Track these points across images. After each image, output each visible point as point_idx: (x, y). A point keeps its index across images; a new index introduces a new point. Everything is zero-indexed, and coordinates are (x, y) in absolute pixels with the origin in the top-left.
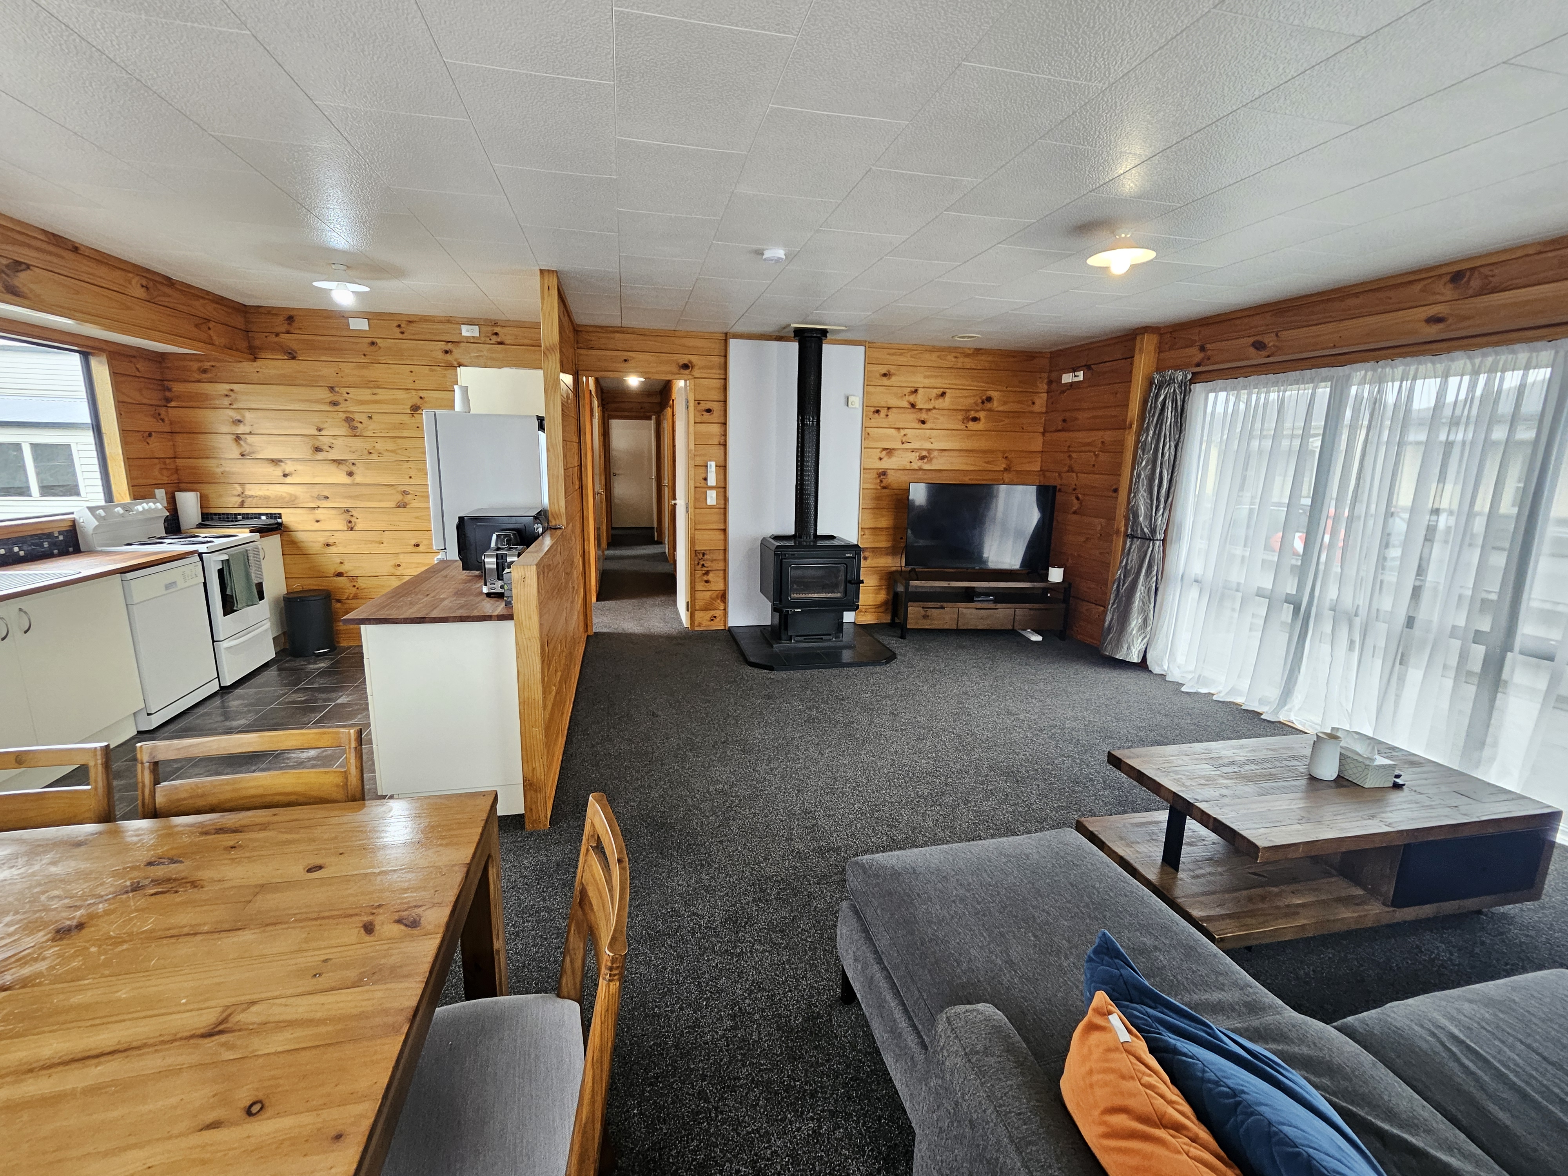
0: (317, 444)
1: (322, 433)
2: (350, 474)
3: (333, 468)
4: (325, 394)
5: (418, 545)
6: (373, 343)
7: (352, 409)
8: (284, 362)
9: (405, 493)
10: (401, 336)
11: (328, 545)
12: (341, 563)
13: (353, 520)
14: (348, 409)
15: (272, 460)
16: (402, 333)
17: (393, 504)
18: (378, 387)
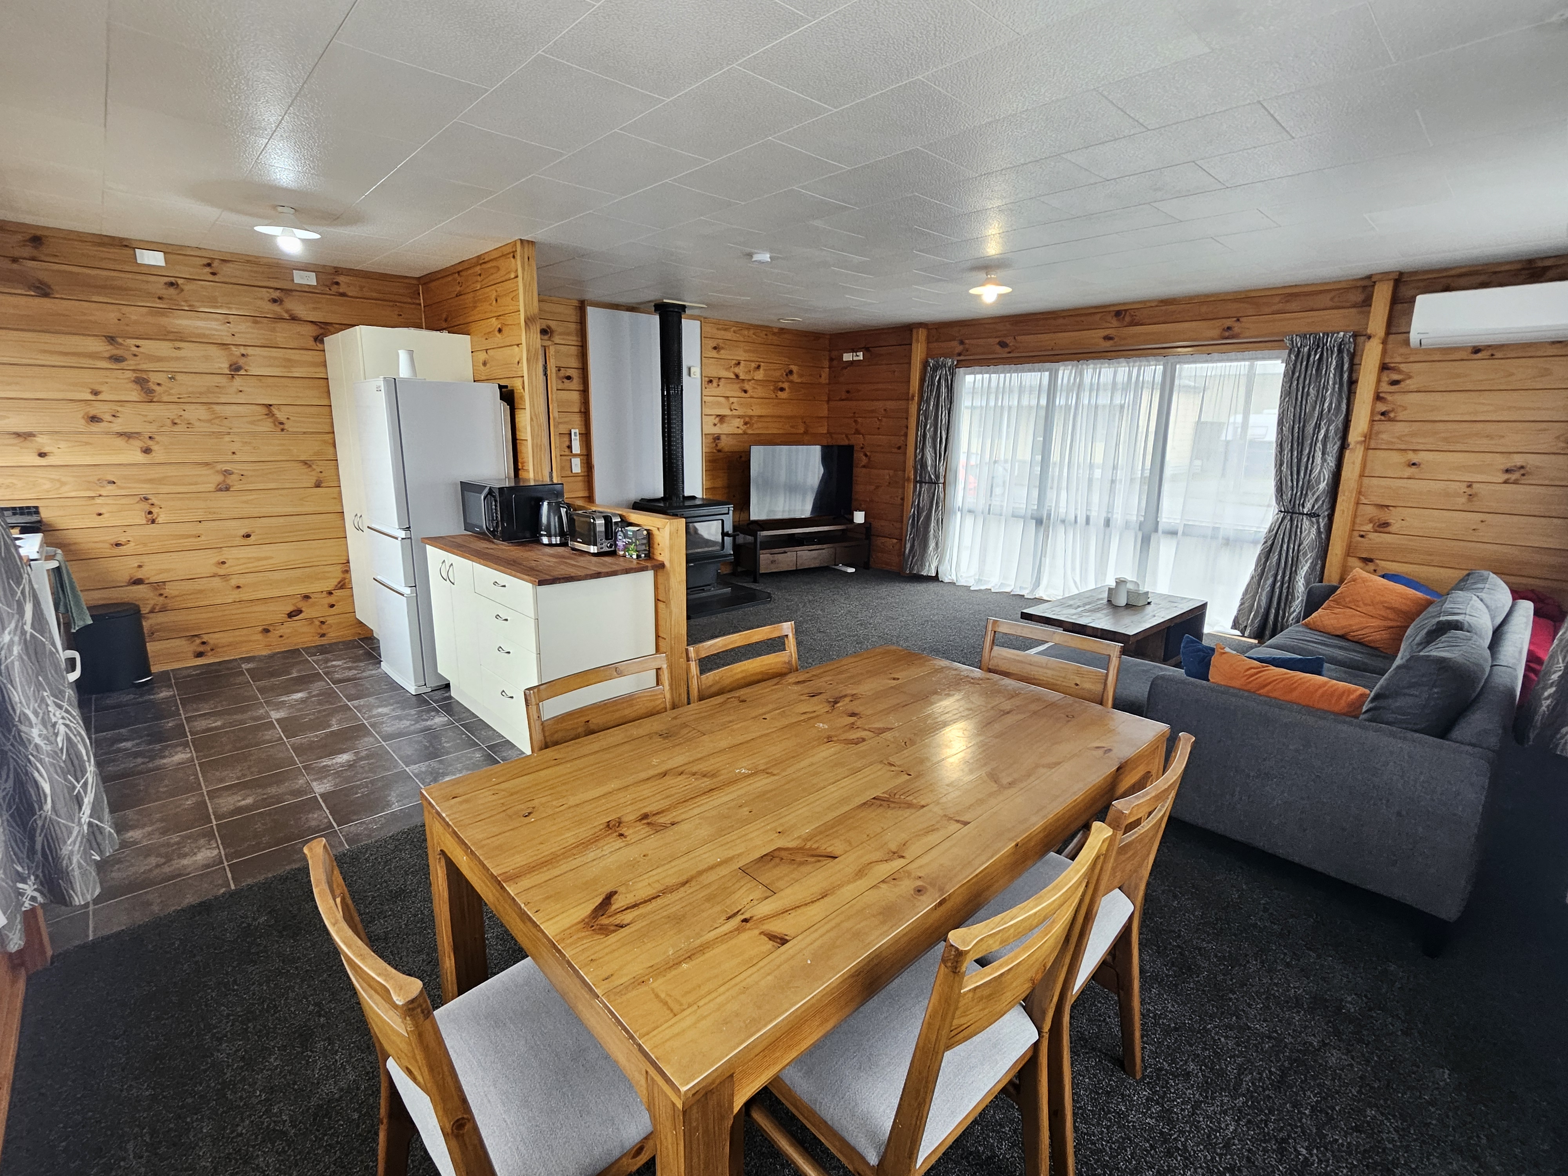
0: (93, 412)
1: (99, 397)
2: (147, 451)
3: (120, 442)
4: (98, 346)
5: (248, 536)
6: (172, 284)
7: (144, 367)
8: (24, 299)
9: (227, 473)
10: (211, 278)
11: (118, 545)
12: (140, 566)
13: (155, 510)
14: (139, 367)
15: (18, 435)
16: (214, 274)
17: (211, 487)
18: (181, 341)
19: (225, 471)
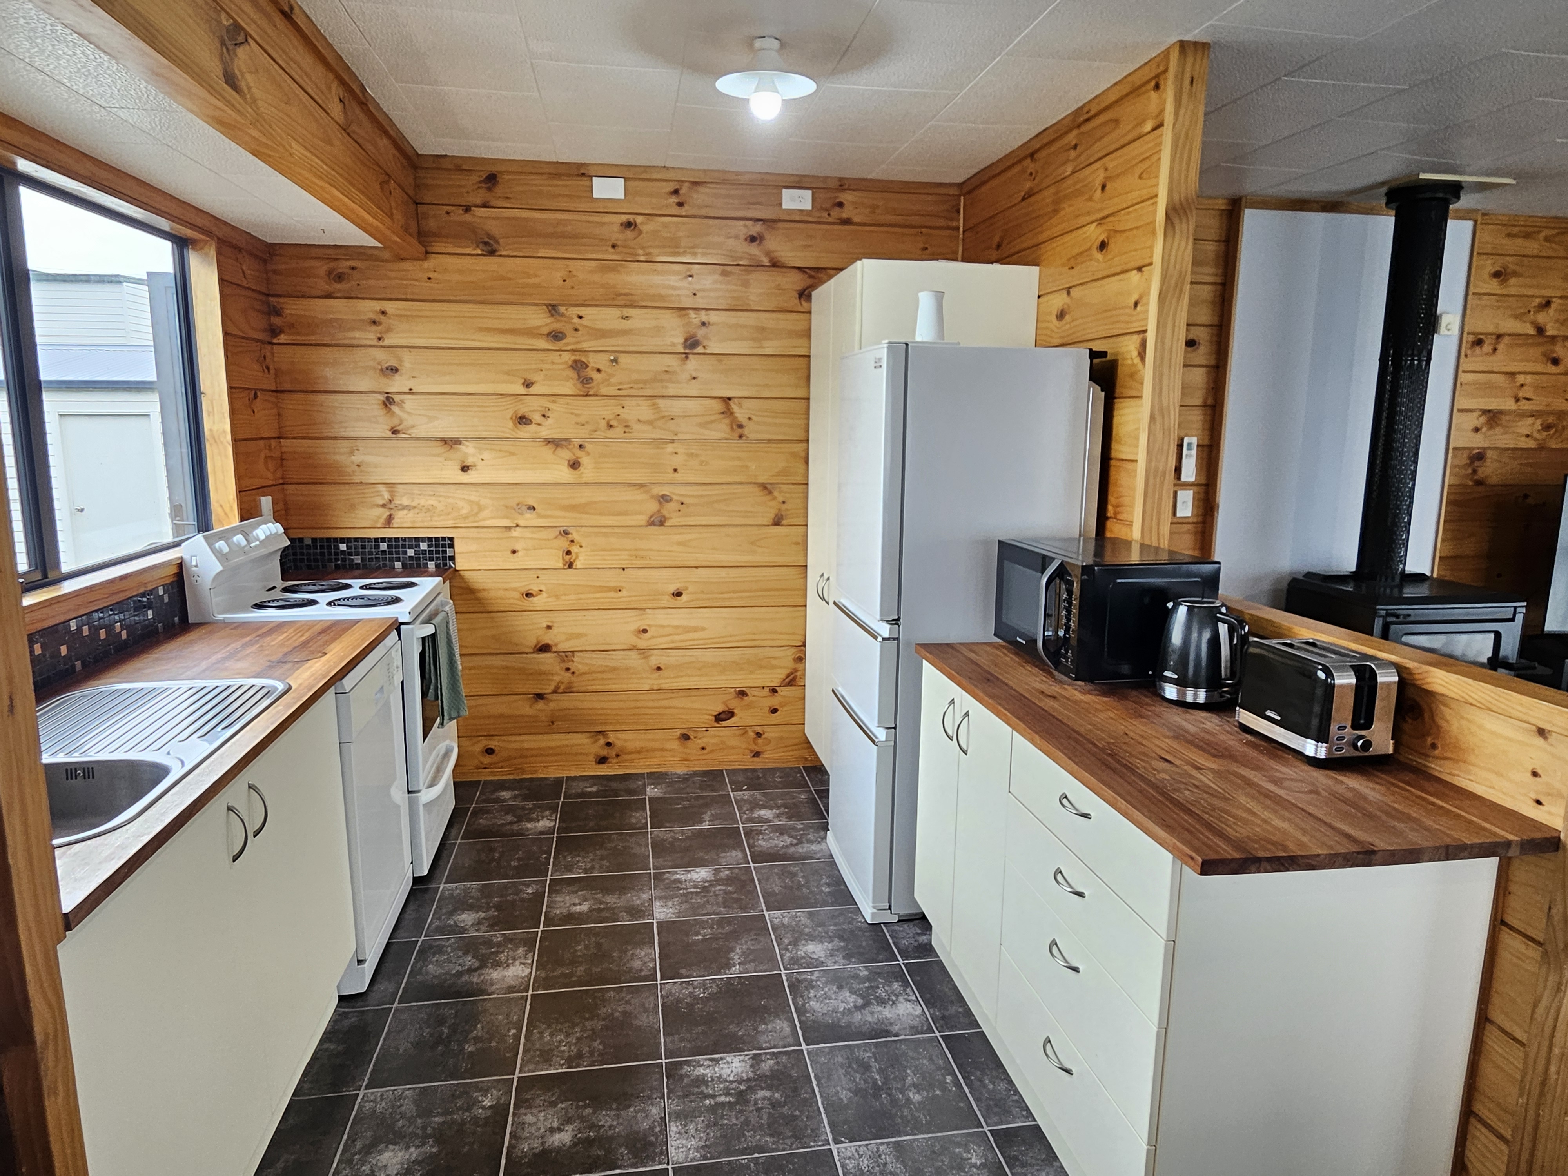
0: (523, 410)
1: (533, 390)
2: (574, 465)
3: (547, 452)
4: (538, 319)
5: (679, 594)
6: (629, 225)
7: (585, 346)
8: (473, 260)
9: (664, 499)
10: (676, 210)
11: (529, 595)
12: (549, 627)
13: (574, 549)
14: (579, 346)
15: (444, 441)
16: (680, 205)
17: (642, 519)
18: (632, 306)
19: (663, 496)
